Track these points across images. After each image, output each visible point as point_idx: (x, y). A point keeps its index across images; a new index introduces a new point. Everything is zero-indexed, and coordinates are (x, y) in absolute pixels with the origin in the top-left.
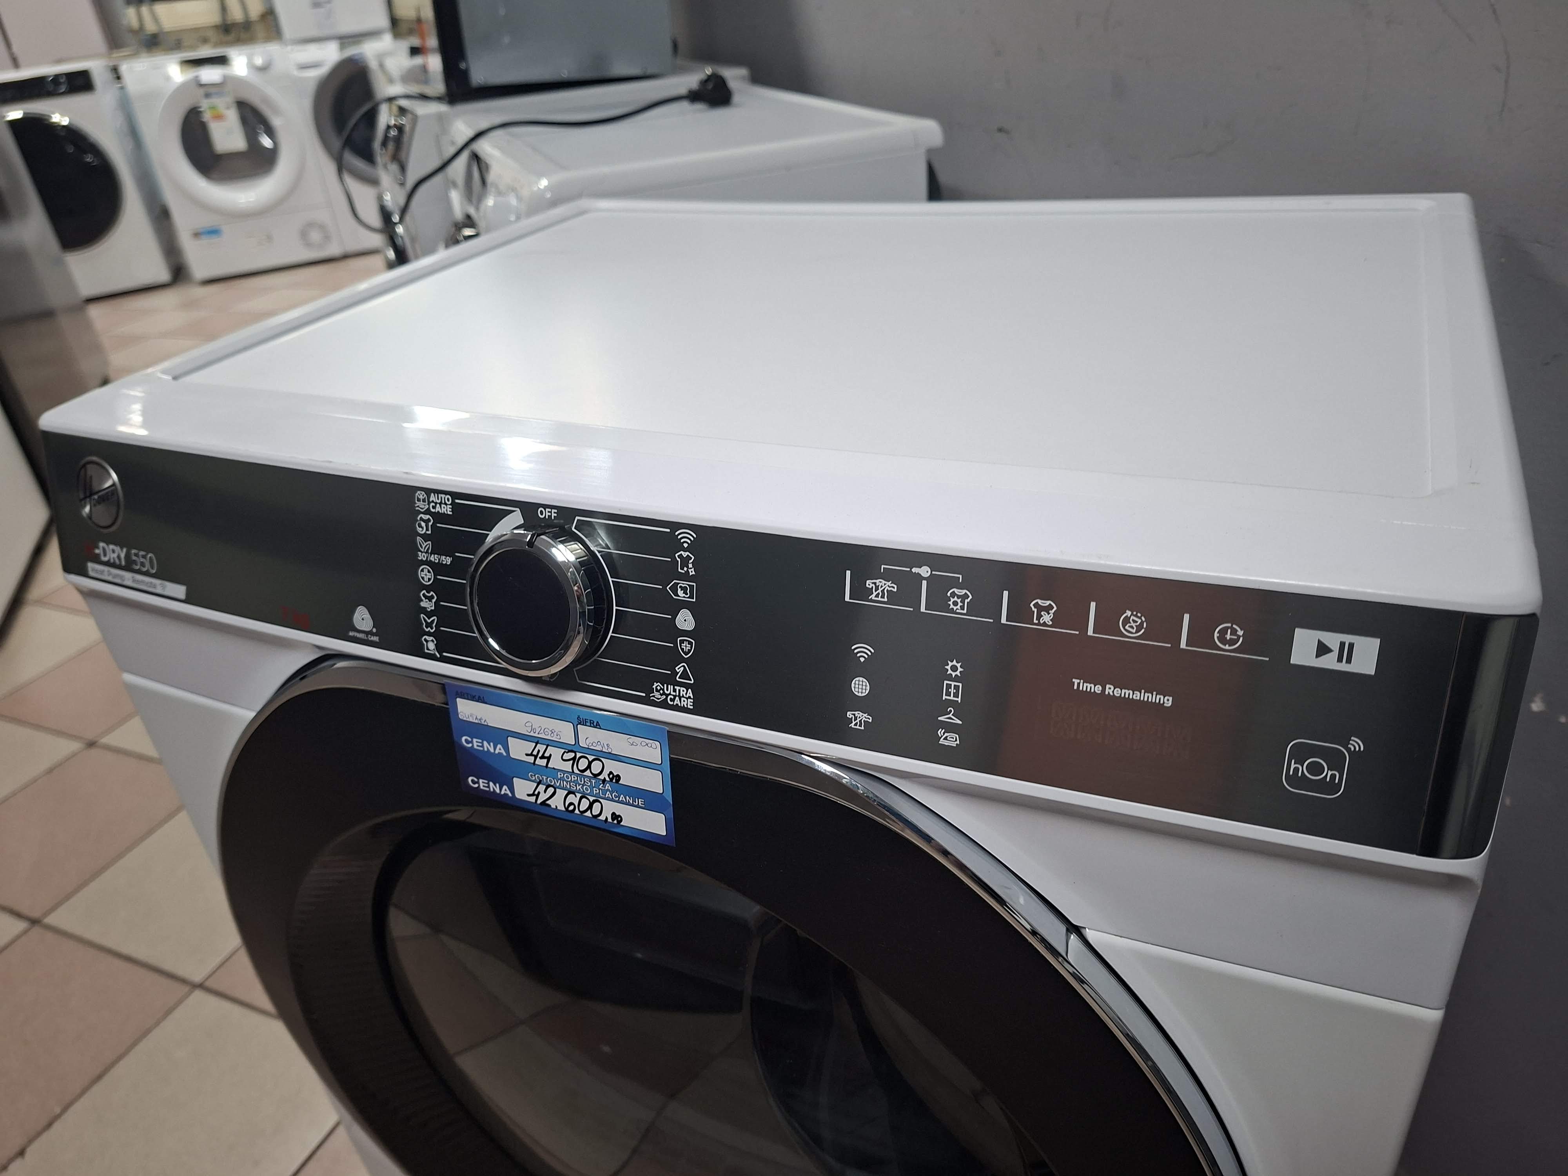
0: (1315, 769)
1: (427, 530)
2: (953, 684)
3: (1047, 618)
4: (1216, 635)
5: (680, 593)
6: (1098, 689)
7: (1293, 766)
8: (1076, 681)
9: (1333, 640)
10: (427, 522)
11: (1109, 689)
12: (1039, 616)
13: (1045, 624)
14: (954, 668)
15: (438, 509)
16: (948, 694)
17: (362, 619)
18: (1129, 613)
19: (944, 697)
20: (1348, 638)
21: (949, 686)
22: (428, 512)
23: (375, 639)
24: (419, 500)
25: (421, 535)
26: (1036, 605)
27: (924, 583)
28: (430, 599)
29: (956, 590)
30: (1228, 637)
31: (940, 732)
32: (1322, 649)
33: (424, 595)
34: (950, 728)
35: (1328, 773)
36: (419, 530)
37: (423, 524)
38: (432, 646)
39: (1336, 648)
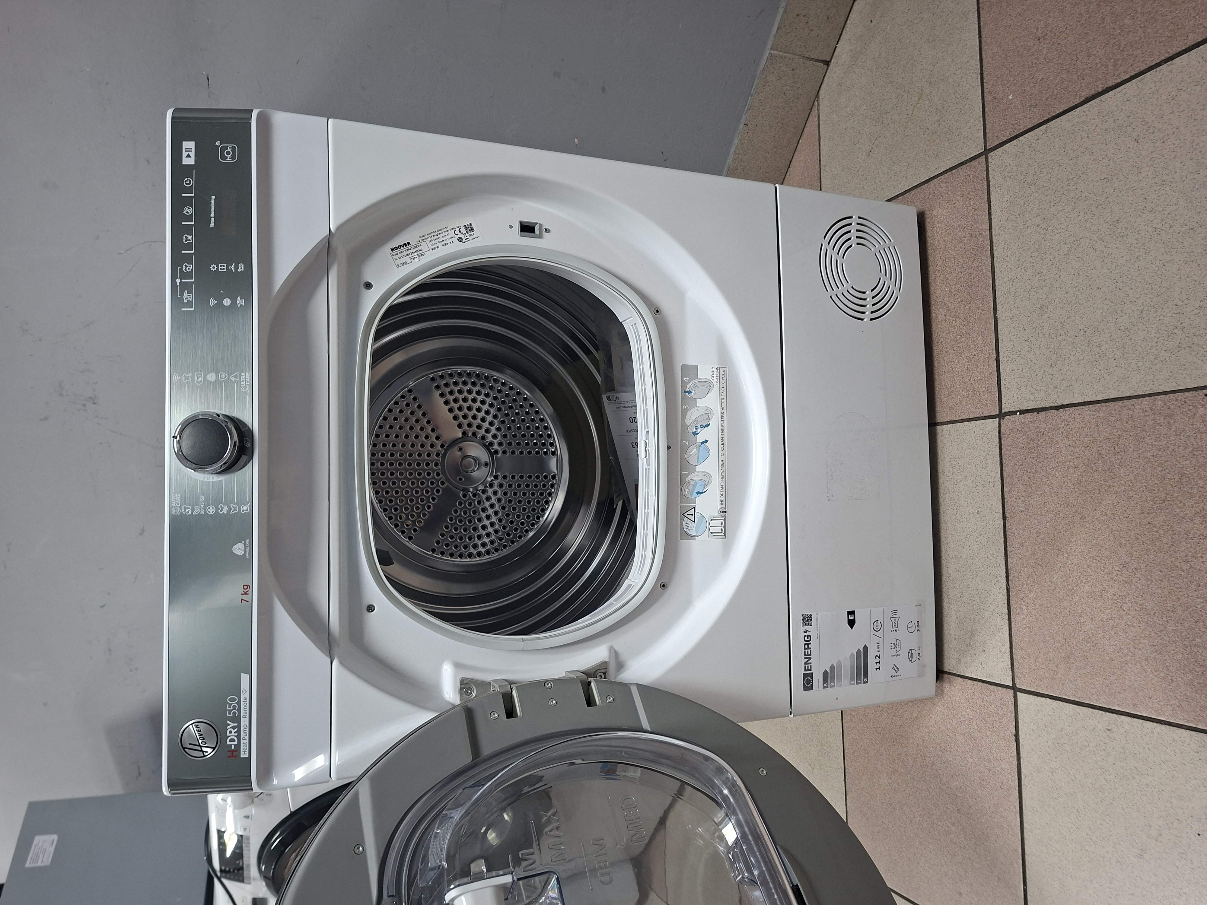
0: (228, 153)
1: (189, 508)
2: (219, 268)
3: (190, 237)
4: (188, 186)
5: (200, 380)
6: (213, 219)
7: (228, 159)
8: (211, 226)
9: (185, 154)
10: (186, 509)
11: (212, 215)
12: (189, 240)
13: (192, 238)
14: (214, 268)
15: (179, 502)
16: (224, 269)
17: (239, 549)
18: (184, 212)
19: (225, 270)
20: (184, 150)
21: (221, 269)
22: (181, 507)
23: (247, 541)
24: (175, 513)
25: (192, 513)
26: (186, 241)
27: (183, 281)
28: (222, 508)
29: (184, 269)
30: (188, 182)
31: (239, 270)
32: (188, 156)
33: (221, 511)
34: (237, 267)
35: (229, 150)
36: (190, 513)
37: (187, 511)
38: (245, 508)
39: (187, 153)
